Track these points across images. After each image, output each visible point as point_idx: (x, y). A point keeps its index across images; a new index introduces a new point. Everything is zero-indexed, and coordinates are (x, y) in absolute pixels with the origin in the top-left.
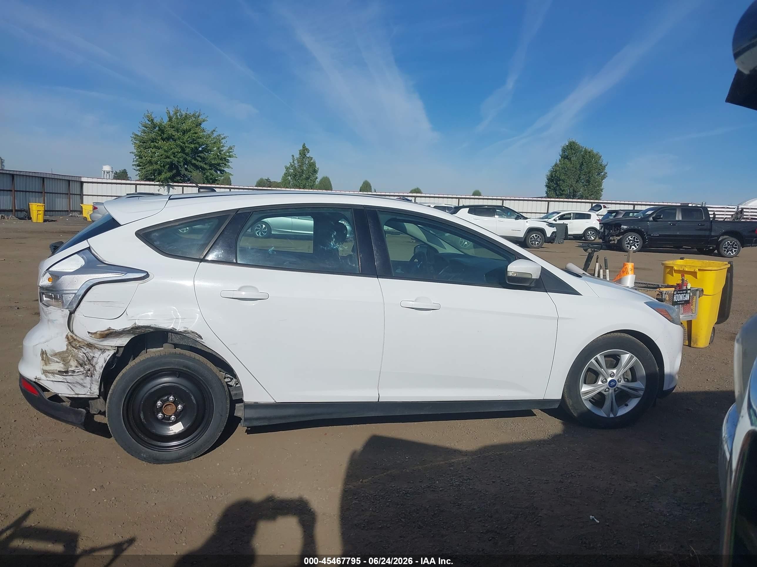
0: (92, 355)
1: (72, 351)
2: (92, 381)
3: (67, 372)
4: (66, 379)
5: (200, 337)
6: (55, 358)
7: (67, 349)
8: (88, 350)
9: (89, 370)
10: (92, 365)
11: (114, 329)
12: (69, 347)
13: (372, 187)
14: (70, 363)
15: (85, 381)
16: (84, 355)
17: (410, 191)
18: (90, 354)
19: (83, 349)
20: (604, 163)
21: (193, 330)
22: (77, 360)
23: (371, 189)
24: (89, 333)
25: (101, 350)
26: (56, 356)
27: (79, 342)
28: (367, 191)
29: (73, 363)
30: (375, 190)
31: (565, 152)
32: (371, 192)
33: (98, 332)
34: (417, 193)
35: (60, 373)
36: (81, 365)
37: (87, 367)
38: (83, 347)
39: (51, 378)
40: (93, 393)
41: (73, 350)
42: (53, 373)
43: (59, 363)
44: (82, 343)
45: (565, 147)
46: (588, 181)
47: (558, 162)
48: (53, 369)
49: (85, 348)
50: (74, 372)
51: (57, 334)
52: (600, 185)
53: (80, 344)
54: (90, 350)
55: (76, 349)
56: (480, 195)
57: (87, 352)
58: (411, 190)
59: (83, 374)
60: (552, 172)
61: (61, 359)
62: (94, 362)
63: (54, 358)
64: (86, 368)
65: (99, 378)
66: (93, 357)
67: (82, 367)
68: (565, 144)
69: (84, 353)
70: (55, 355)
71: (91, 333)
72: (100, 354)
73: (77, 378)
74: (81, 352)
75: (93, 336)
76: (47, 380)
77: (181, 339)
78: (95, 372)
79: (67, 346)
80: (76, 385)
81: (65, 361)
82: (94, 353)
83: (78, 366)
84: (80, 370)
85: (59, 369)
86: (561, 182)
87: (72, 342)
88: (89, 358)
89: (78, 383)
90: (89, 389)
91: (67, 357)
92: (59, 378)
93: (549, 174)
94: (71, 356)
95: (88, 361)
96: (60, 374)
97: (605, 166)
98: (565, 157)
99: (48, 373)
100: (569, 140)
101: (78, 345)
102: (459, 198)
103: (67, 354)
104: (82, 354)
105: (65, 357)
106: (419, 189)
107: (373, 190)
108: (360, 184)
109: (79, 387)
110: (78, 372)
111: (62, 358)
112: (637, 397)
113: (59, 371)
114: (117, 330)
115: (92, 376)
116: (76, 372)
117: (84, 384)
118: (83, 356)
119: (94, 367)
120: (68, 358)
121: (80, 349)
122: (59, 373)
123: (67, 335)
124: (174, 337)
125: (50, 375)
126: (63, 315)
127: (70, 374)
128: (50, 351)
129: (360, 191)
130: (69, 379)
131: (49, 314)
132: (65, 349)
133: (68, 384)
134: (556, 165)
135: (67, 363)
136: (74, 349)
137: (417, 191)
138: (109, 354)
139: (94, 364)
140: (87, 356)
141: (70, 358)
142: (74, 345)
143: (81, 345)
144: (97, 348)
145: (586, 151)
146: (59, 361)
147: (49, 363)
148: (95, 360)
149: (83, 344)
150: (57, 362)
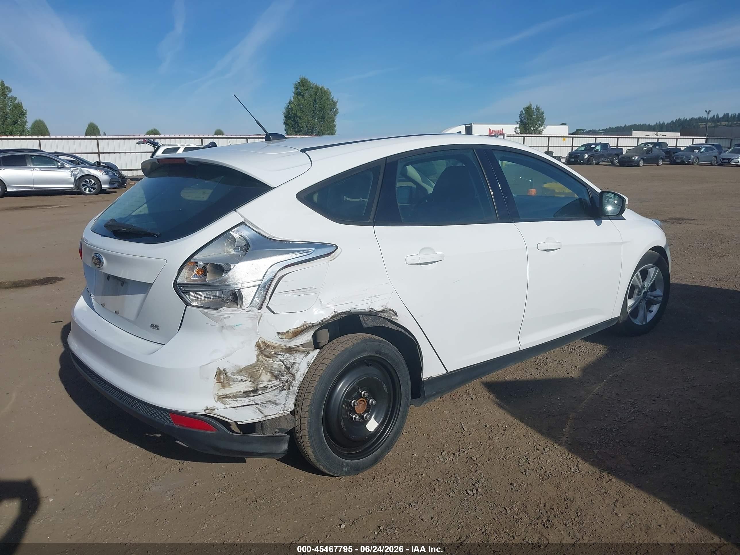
0: (292, 361)
1: (265, 362)
2: (288, 394)
3: (255, 391)
4: (253, 400)
5: (396, 314)
6: (240, 375)
7: (258, 361)
8: (287, 356)
9: (287, 381)
10: (291, 374)
11: (311, 323)
12: (260, 357)
13: (100, 130)
14: (261, 378)
15: (279, 397)
16: (282, 363)
17: (146, 133)
18: (290, 360)
19: (279, 356)
20: (335, 100)
21: (390, 308)
22: (271, 373)
23: (99, 132)
24: (279, 333)
25: (304, 352)
26: (241, 374)
27: (274, 348)
28: (95, 135)
29: (265, 377)
30: (104, 133)
31: (297, 89)
32: (100, 135)
33: (291, 331)
34: (155, 134)
35: (246, 394)
36: (276, 377)
37: (284, 378)
38: (280, 353)
39: (232, 403)
40: (286, 410)
41: (266, 360)
42: (235, 397)
43: (244, 381)
44: (278, 349)
45: (297, 84)
46: (323, 117)
47: (292, 99)
48: (236, 391)
49: (283, 354)
50: (265, 388)
51: (243, 343)
52: (333, 121)
53: (275, 350)
54: (290, 356)
55: (270, 358)
56: (223, 134)
57: (286, 359)
58: (147, 131)
59: (278, 388)
60: (288, 109)
61: (249, 375)
62: (294, 370)
63: (237, 377)
64: (282, 379)
65: (297, 389)
66: (294, 363)
67: (278, 380)
68: (297, 81)
69: (282, 361)
70: (240, 371)
71: (282, 334)
72: (303, 357)
73: (269, 395)
74: (278, 360)
75: (284, 337)
76: (227, 408)
77: (374, 321)
78: (294, 382)
79: (258, 356)
80: (266, 405)
81: (253, 378)
82: (295, 359)
83: (271, 380)
84: (275, 384)
85: (244, 390)
86: (298, 118)
87: (265, 349)
88: (289, 366)
89: (270, 401)
90: (283, 406)
91: (257, 371)
92: (246, 401)
93: (285, 111)
94: (262, 369)
95: (286, 370)
96: (246, 396)
97: (336, 103)
98: (298, 94)
99: (227, 397)
100: (300, 77)
101: (272, 353)
102: (201, 138)
103: (257, 368)
104: (278, 363)
105: (255, 371)
106: (157, 130)
107: (102, 133)
108: (86, 127)
109: (271, 406)
110: (272, 387)
111: (249, 373)
112: (657, 303)
113: (244, 392)
114: (314, 323)
115: (289, 389)
116: (269, 387)
117: (278, 402)
118: (280, 366)
119: (294, 376)
120: (259, 372)
121: (275, 357)
122: (244, 395)
123: (258, 342)
124: (366, 319)
125: (230, 400)
126: (251, 316)
127: (260, 392)
128: (232, 368)
129: (86, 135)
130: (258, 399)
131: (225, 318)
132: (254, 361)
133: (257, 406)
134: (290, 102)
135: (256, 379)
136: (268, 359)
137: (154, 132)
138: (314, 354)
139: (294, 372)
140: (286, 364)
141: (260, 372)
142: (267, 354)
143: (277, 351)
144: (299, 351)
145: (317, 88)
146: (245, 378)
147: (230, 385)
148: (296, 366)
149: (280, 349)
150: (242, 381)
